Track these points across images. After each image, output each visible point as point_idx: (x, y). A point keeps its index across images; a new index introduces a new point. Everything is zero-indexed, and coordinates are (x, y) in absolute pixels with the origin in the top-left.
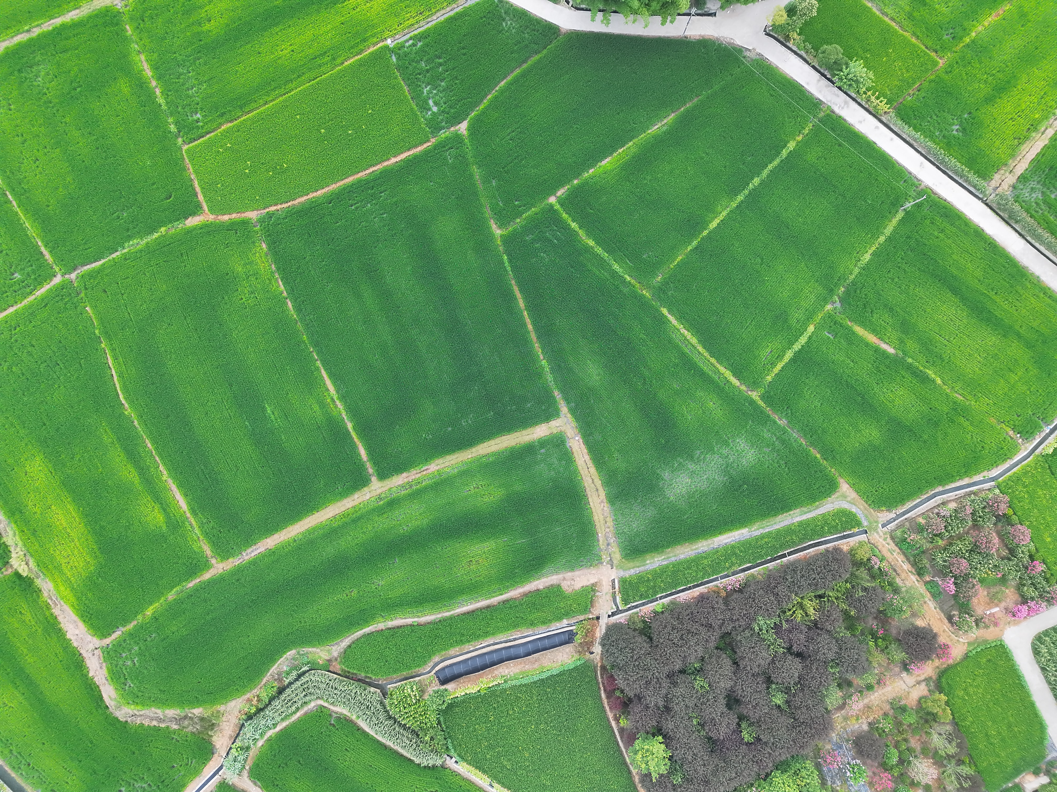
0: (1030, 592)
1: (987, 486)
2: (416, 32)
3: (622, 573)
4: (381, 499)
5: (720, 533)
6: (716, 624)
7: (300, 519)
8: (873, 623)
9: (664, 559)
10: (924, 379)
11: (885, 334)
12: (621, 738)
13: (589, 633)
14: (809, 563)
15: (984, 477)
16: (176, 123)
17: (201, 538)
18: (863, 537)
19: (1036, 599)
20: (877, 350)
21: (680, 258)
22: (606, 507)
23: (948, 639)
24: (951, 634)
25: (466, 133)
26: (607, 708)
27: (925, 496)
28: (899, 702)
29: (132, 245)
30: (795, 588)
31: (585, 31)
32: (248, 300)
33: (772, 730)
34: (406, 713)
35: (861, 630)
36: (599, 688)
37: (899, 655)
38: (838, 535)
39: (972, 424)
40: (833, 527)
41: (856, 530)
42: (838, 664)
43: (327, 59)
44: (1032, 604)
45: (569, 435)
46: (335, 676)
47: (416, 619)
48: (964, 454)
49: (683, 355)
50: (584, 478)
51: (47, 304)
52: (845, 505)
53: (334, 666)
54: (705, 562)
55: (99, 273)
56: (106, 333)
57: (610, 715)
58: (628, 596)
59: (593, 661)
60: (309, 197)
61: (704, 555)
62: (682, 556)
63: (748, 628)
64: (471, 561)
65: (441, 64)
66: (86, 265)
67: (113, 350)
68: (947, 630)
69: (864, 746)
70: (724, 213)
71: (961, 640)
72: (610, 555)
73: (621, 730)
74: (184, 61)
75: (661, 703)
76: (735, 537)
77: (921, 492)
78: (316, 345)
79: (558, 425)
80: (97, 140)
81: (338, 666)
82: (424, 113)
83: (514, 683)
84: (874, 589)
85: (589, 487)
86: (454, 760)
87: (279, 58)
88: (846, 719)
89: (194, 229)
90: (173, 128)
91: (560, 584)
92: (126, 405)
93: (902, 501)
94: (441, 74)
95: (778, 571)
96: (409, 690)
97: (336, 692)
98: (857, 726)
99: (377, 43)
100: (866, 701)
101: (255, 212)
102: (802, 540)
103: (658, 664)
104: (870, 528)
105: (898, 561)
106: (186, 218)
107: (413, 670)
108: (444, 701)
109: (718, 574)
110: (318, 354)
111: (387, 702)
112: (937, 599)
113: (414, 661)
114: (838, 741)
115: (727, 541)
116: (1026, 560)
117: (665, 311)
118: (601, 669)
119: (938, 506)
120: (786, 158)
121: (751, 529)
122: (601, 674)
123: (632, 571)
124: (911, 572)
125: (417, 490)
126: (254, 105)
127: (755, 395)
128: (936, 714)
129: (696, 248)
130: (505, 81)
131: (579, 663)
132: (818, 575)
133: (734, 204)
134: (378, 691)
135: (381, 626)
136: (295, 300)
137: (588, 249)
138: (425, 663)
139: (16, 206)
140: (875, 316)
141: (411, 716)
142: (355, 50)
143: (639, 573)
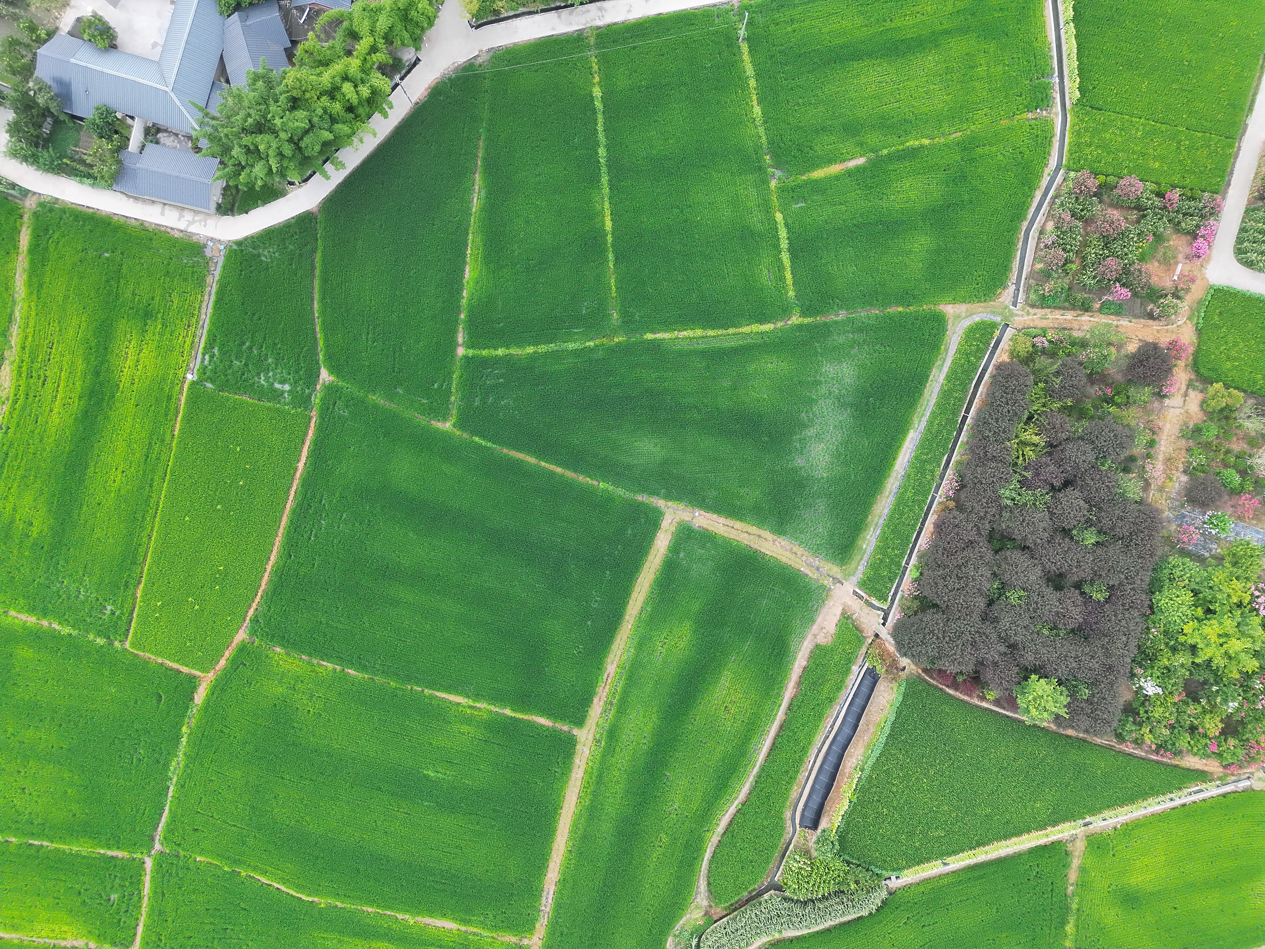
0: (1189, 223)
1: (1059, 179)
2: (202, 345)
3: (854, 579)
4: (599, 741)
5: (894, 459)
6: (972, 535)
7: (555, 831)
8: (1094, 391)
9: (874, 529)
10: (913, 153)
11: (842, 154)
12: (1004, 708)
13: (883, 655)
14: (991, 403)
15: (1049, 175)
16: (99, 634)
17: (495, 935)
18: (1009, 332)
19: (1201, 223)
20: (850, 173)
21: (613, 281)
22: (783, 541)
23: (1168, 334)
24: (1166, 328)
25: (332, 378)
26: (966, 698)
27: (1021, 243)
28: (1188, 427)
29: (175, 769)
30: (1002, 436)
31: (333, 191)
32: (315, 706)
33: (1113, 567)
34: (814, 885)
35: (1092, 406)
36: (941, 689)
37: (1144, 393)
38: (988, 353)
39: (990, 145)
40: (977, 351)
41: (997, 333)
42: (1105, 456)
43: (156, 448)
44: (1202, 232)
45: (687, 519)
46: (725, 919)
47: (736, 802)
48: (1013, 175)
49: (703, 353)
50: (737, 538)
51: (163, 892)
52: (967, 323)
53: (715, 913)
54: (909, 494)
55: (175, 821)
56: (235, 861)
57: (976, 701)
58: (881, 591)
59: (912, 674)
60: (268, 570)
61: (901, 491)
62: (886, 511)
63: (1001, 510)
64: (726, 707)
65: (250, 348)
66: (158, 826)
67: (255, 868)
68: (1159, 328)
69: (1200, 497)
70: (607, 205)
71: (1179, 323)
72: (829, 575)
73: (997, 702)
74: (47, 579)
75: (1003, 649)
76: (909, 448)
77: (1013, 243)
78: (408, 679)
79: (670, 521)
80: (53, 718)
81: (718, 910)
82: (283, 400)
83: (870, 763)
84: (1064, 365)
85: (749, 541)
86: (893, 878)
87: (119, 490)
88: (1161, 489)
89: (208, 700)
90: (101, 641)
91: (817, 643)
92: (316, 899)
93: (1006, 268)
94: (259, 355)
95: (973, 436)
96: (795, 864)
97: (739, 933)
98: (1177, 485)
99: (182, 389)
100: (1161, 457)
101: (241, 632)
102: (965, 389)
103: (964, 620)
104: (1006, 318)
105: (1058, 319)
106: (192, 699)
107: (780, 845)
108: (832, 842)
109: (930, 493)
110: (418, 685)
111: (787, 894)
112: (1124, 312)
113: (773, 836)
114: (1176, 513)
115: (907, 459)
116: (1157, 201)
117: (649, 336)
118: (926, 673)
119: (1039, 239)
120: (604, 107)
121: (914, 427)
122: (931, 677)
123: (861, 568)
124: (1078, 316)
125: (619, 700)
126: (141, 550)
127: (796, 320)
128: (1227, 405)
129: (616, 259)
130: (315, 302)
131: (903, 689)
132: (1008, 404)
133: (606, 190)
134: (772, 892)
135: (715, 839)
136: (351, 664)
137: (533, 358)
138: (783, 828)
139: (50, 844)
140: (816, 148)
141: (820, 883)
142: (171, 415)
143: (867, 563)
